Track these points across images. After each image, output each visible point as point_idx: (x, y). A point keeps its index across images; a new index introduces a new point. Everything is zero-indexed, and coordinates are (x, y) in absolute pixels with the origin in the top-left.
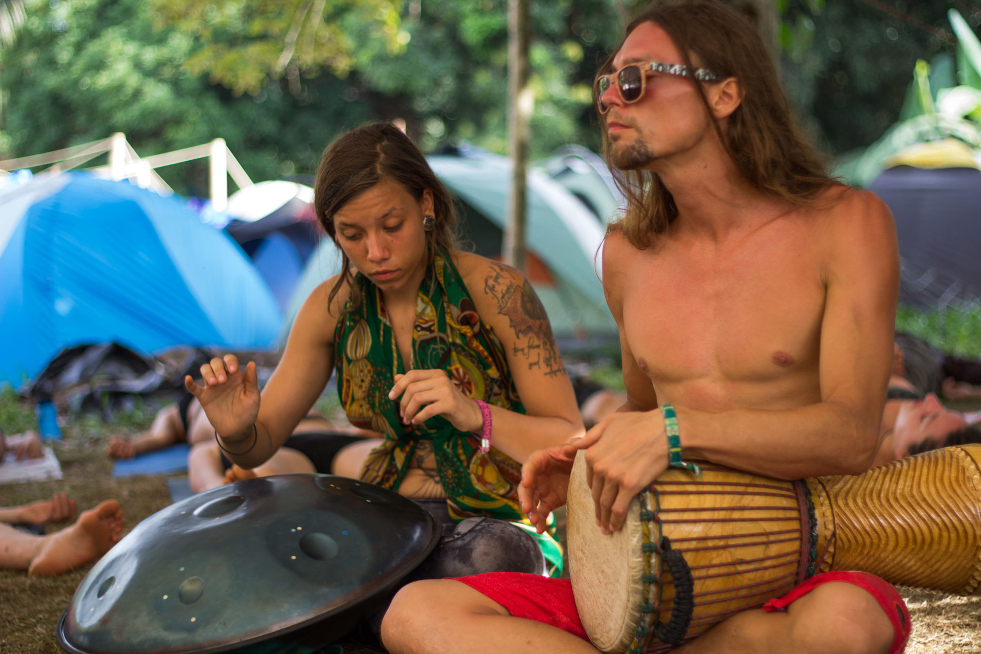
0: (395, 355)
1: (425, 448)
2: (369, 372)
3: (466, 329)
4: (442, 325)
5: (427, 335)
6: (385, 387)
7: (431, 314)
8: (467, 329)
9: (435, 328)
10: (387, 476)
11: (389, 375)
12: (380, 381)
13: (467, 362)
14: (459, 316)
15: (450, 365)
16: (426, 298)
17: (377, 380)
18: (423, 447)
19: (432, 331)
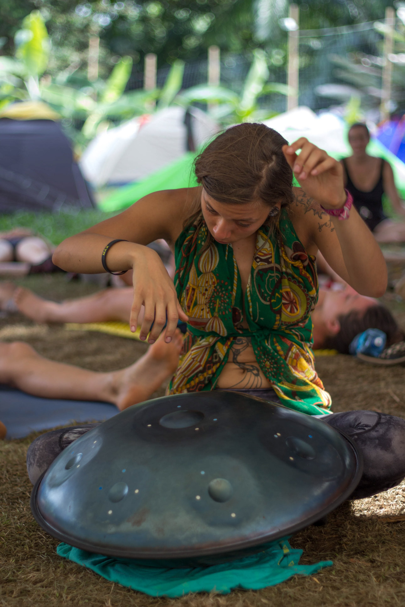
0: (236, 277)
1: (242, 343)
2: (214, 283)
3: (298, 263)
4: (278, 259)
5: (266, 265)
6: (225, 297)
7: (269, 249)
8: (300, 263)
9: (273, 260)
10: (208, 365)
11: (230, 288)
12: (222, 291)
13: (296, 287)
14: (292, 255)
15: (281, 289)
16: (264, 236)
17: (220, 290)
18: (240, 342)
19: (269, 263)
